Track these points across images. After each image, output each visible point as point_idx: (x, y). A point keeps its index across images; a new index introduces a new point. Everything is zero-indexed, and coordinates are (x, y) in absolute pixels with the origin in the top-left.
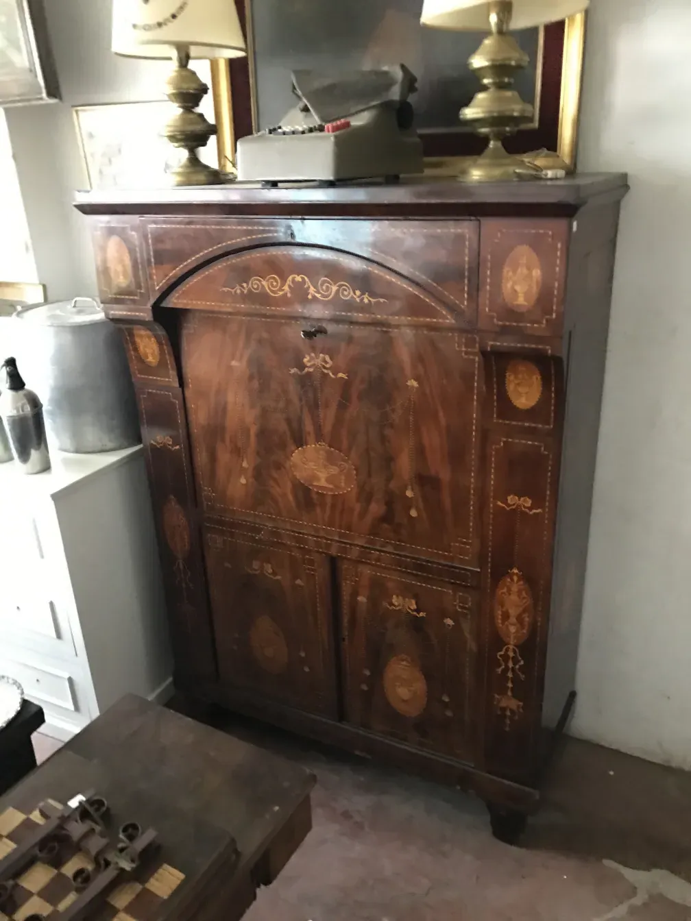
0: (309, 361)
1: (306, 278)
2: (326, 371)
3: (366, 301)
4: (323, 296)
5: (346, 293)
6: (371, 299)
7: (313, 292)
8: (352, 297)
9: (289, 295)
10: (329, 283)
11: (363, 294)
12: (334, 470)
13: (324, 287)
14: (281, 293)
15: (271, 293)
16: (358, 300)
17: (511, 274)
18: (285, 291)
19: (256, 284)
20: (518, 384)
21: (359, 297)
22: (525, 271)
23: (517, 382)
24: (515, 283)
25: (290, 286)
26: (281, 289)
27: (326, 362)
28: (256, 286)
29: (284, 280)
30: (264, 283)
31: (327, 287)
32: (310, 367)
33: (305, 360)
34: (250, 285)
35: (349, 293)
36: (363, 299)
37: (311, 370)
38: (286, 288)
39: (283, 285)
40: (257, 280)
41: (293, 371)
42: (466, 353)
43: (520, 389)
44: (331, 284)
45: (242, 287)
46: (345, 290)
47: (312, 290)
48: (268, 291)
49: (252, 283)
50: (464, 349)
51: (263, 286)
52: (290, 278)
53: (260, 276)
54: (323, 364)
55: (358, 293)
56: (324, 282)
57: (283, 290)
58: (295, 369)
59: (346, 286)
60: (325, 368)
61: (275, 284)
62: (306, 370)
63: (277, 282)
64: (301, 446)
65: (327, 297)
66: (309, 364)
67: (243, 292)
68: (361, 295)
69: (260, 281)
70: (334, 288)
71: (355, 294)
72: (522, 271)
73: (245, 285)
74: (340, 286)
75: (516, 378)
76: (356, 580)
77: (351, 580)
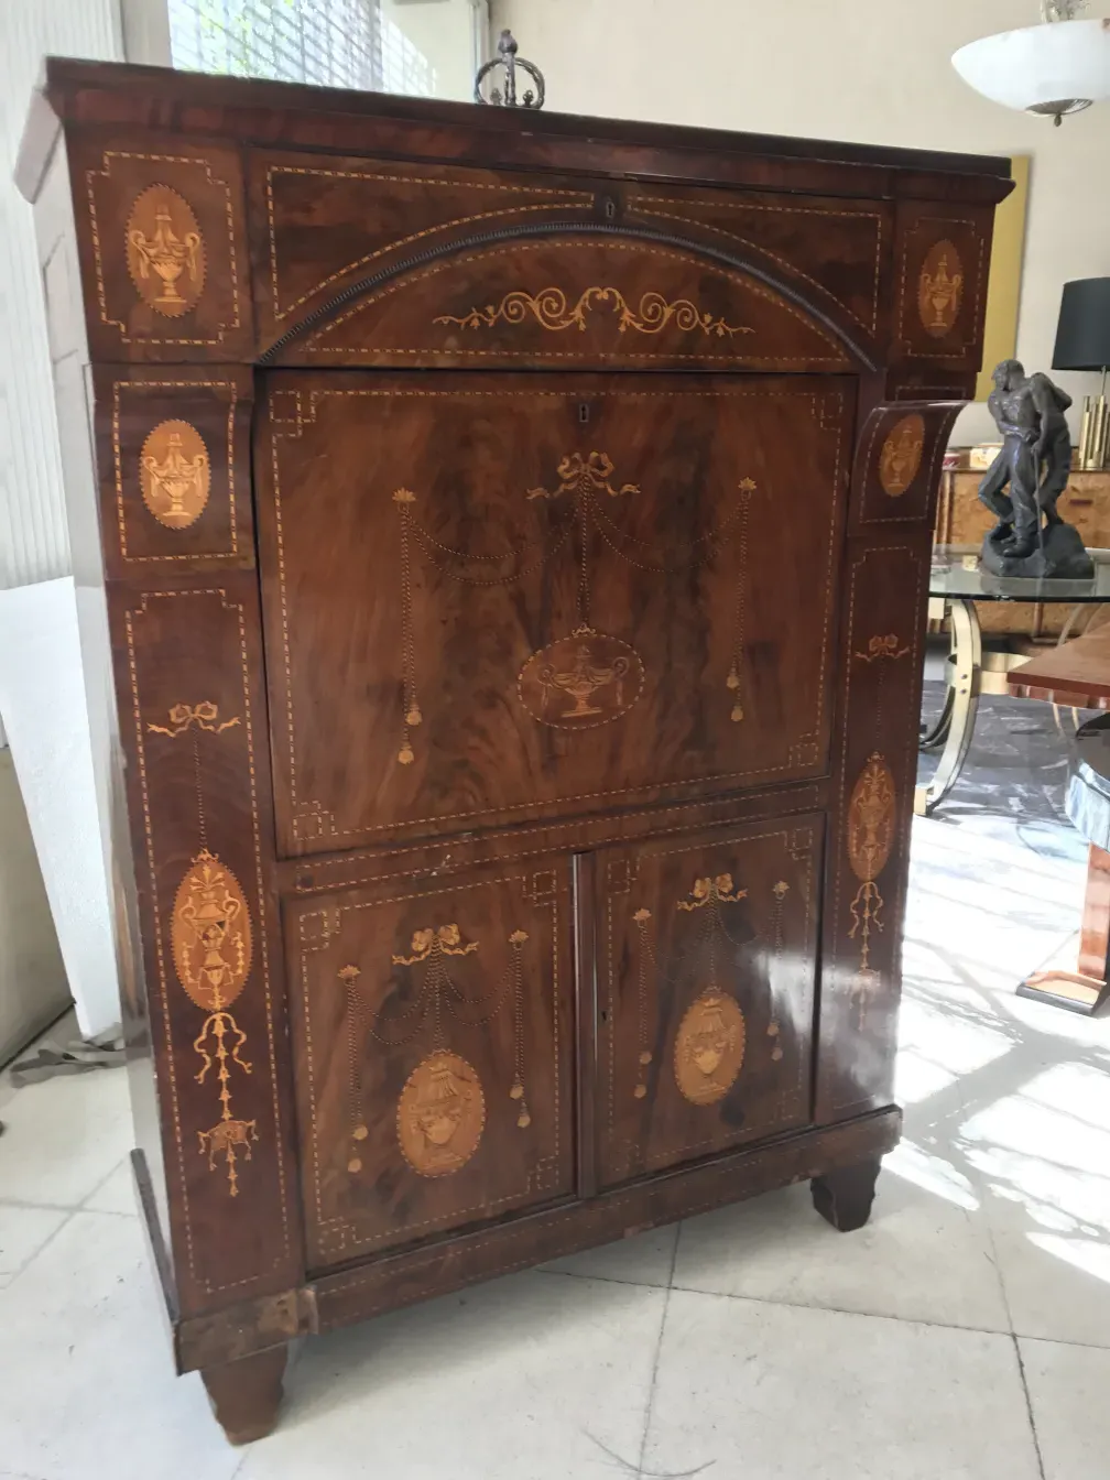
0: (567, 471)
1: (617, 294)
2: (600, 485)
3: (720, 332)
4: (646, 326)
5: (687, 320)
6: (729, 329)
7: (629, 320)
8: (698, 325)
9: (582, 327)
10: (659, 302)
11: (716, 320)
12: (604, 677)
13: (650, 311)
14: (567, 324)
15: (544, 324)
16: (707, 331)
17: (929, 281)
18: (576, 318)
19: (516, 306)
21: (708, 325)
22: (945, 278)
24: (934, 294)
25: (584, 309)
26: (567, 316)
27: (601, 468)
28: (515, 311)
29: (573, 299)
30: (535, 305)
31: (656, 309)
32: (568, 482)
33: (561, 468)
34: (502, 309)
35: (693, 319)
36: (716, 328)
37: (572, 487)
38: (578, 313)
39: (570, 308)
40: (519, 298)
41: (533, 495)
42: (826, 423)
44: (662, 305)
45: (486, 314)
46: (686, 314)
47: (627, 316)
48: (542, 321)
49: (506, 309)
50: (822, 417)
51: (531, 312)
52: (587, 295)
53: (527, 292)
54: (595, 470)
55: (708, 318)
56: (651, 299)
57: (572, 317)
58: (541, 489)
59: (690, 307)
60: (599, 478)
61: (555, 305)
62: (562, 487)
63: (559, 300)
64: (541, 645)
65: (654, 326)
66: (568, 476)
67: (487, 323)
68: (713, 322)
69: (524, 300)
70: (668, 311)
71: (703, 321)
72: (942, 278)
73: (490, 309)
74: (678, 308)
76: (632, 882)
77: (624, 887)
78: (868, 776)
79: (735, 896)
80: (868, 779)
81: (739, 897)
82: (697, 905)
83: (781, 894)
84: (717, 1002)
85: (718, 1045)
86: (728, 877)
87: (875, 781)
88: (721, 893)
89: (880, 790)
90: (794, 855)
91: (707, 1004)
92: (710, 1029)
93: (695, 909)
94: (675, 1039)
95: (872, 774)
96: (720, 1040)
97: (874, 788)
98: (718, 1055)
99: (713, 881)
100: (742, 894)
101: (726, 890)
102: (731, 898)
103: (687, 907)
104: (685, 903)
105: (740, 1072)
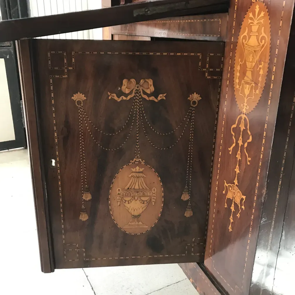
76: (68, 70)
77: (63, 73)
78: (251, 15)
79: (156, 97)
80: (251, 19)
81: (159, 98)
82: (124, 98)
83: (194, 103)
84: (141, 170)
85: (143, 198)
86: (150, 82)
87: (256, 22)
88: (145, 93)
89: (259, 31)
90: (207, 74)
91: (134, 170)
92: (137, 187)
93: (123, 100)
94: (109, 188)
95: (254, 14)
96: (144, 195)
97: (255, 28)
98: (143, 205)
99: (138, 83)
100: (161, 97)
101: (148, 92)
102: (152, 98)
103: (116, 98)
104: (115, 95)
105: (160, 219)
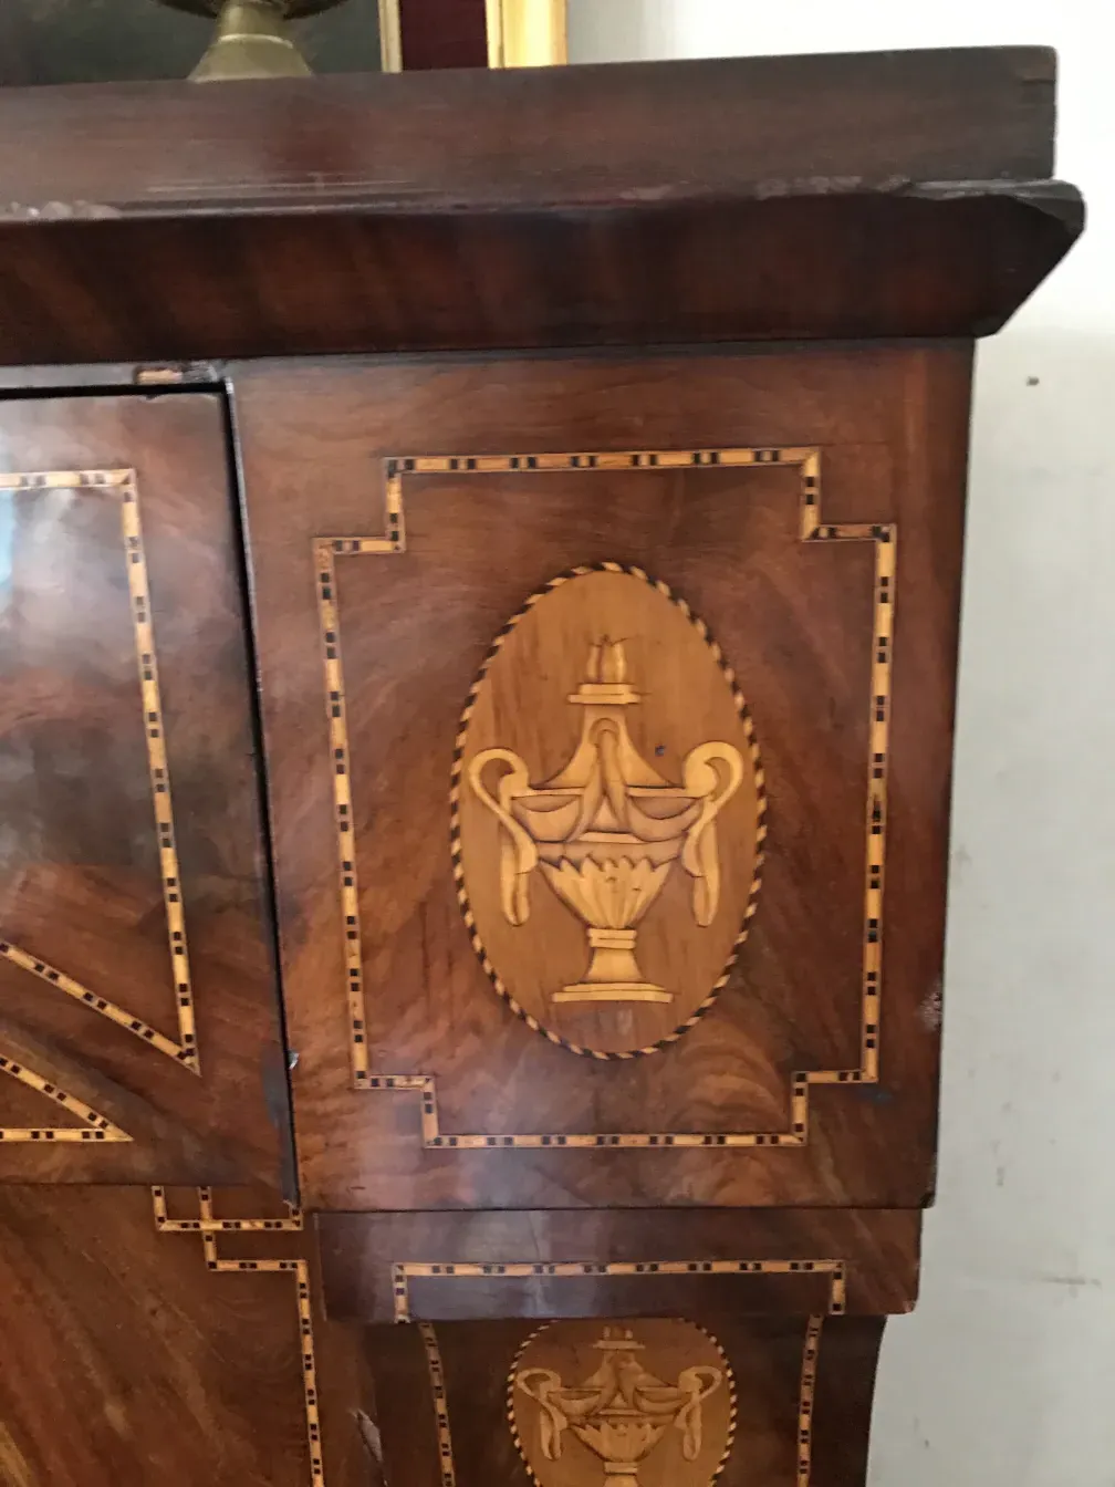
17: (516, 785)
20: (592, 1417)
23: (578, 1406)
24: (558, 852)
42: (228, 1244)
43: (603, 1439)
50: (209, 1226)
72: (608, 763)
75: (573, 1386)
